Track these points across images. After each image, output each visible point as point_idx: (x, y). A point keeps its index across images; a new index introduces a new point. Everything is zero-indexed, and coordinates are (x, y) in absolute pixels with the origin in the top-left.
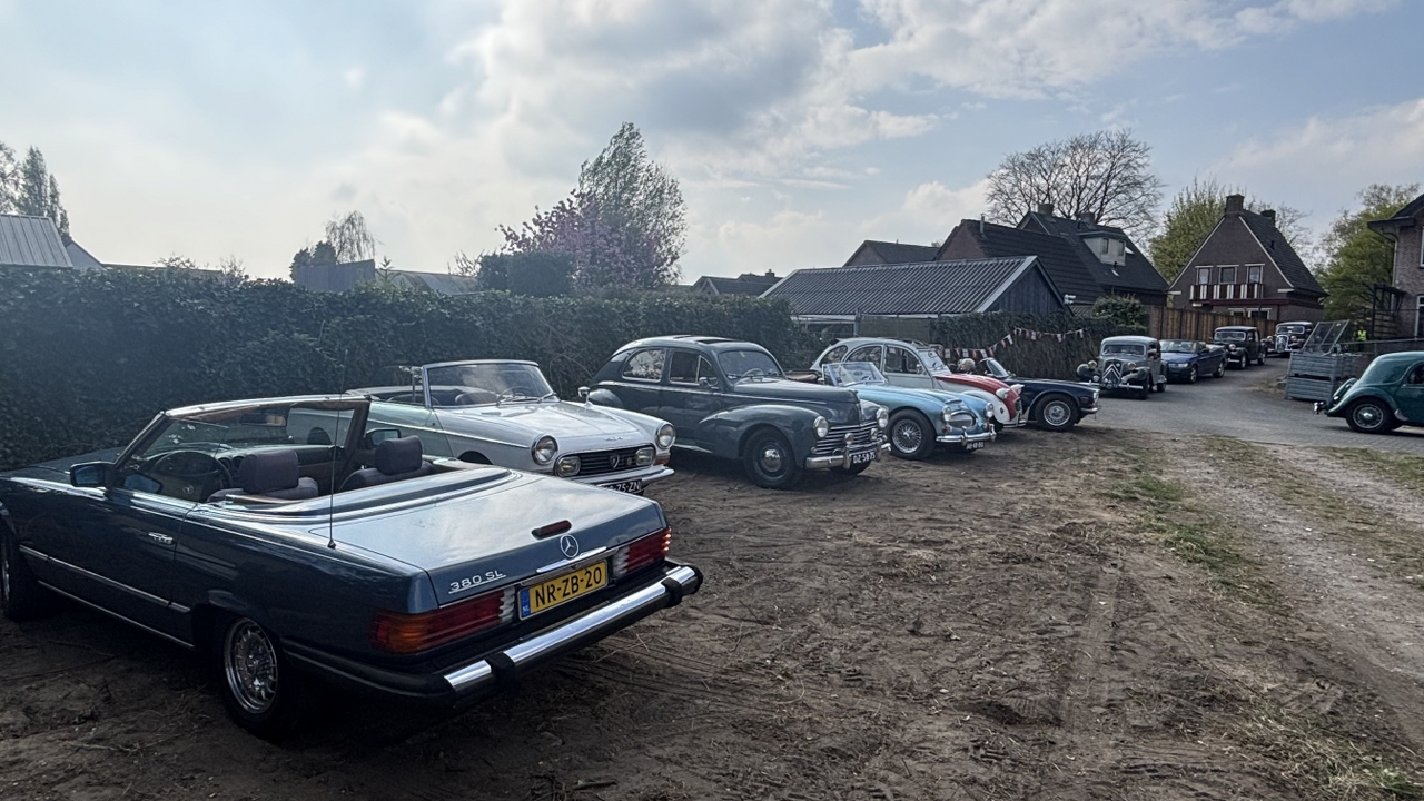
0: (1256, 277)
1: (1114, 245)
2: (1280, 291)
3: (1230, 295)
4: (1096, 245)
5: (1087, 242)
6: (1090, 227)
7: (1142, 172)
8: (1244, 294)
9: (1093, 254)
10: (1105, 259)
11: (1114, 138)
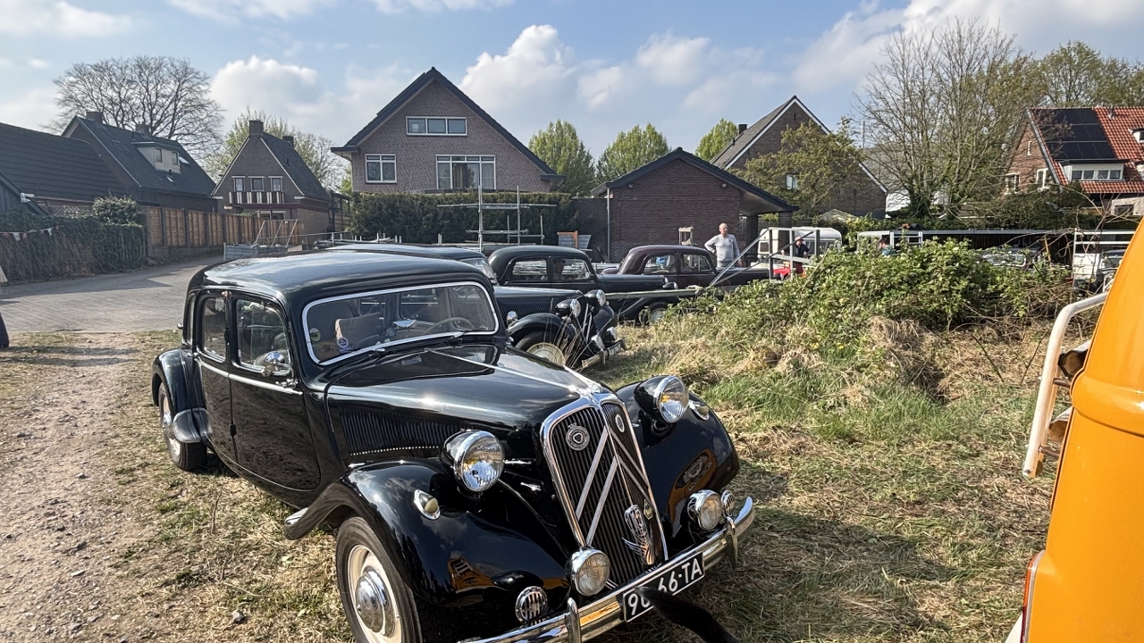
0: (277, 188)
1: (168, 156)
2: (296, 198)
3: (259, 201)
4: (150, 154)
5: (140, 149)
6: (146, 137)
7: (205, 97)
8: (269, 201)
9: (148, 162)
10: (159, 166)
11: (176, 64)
